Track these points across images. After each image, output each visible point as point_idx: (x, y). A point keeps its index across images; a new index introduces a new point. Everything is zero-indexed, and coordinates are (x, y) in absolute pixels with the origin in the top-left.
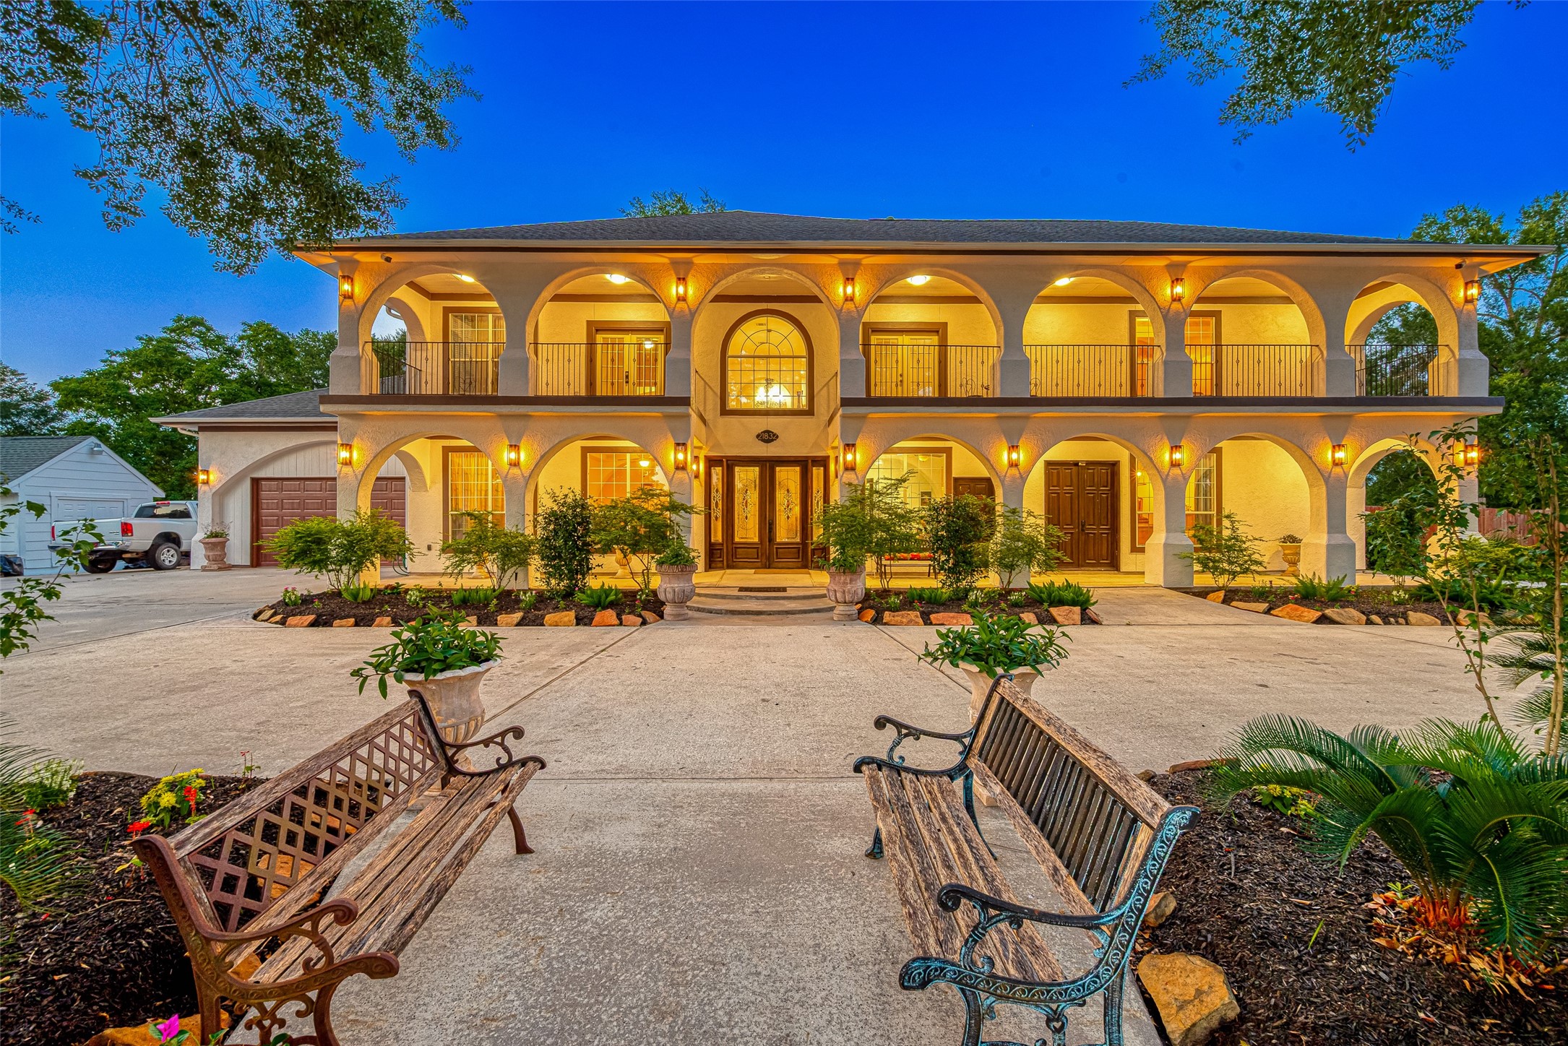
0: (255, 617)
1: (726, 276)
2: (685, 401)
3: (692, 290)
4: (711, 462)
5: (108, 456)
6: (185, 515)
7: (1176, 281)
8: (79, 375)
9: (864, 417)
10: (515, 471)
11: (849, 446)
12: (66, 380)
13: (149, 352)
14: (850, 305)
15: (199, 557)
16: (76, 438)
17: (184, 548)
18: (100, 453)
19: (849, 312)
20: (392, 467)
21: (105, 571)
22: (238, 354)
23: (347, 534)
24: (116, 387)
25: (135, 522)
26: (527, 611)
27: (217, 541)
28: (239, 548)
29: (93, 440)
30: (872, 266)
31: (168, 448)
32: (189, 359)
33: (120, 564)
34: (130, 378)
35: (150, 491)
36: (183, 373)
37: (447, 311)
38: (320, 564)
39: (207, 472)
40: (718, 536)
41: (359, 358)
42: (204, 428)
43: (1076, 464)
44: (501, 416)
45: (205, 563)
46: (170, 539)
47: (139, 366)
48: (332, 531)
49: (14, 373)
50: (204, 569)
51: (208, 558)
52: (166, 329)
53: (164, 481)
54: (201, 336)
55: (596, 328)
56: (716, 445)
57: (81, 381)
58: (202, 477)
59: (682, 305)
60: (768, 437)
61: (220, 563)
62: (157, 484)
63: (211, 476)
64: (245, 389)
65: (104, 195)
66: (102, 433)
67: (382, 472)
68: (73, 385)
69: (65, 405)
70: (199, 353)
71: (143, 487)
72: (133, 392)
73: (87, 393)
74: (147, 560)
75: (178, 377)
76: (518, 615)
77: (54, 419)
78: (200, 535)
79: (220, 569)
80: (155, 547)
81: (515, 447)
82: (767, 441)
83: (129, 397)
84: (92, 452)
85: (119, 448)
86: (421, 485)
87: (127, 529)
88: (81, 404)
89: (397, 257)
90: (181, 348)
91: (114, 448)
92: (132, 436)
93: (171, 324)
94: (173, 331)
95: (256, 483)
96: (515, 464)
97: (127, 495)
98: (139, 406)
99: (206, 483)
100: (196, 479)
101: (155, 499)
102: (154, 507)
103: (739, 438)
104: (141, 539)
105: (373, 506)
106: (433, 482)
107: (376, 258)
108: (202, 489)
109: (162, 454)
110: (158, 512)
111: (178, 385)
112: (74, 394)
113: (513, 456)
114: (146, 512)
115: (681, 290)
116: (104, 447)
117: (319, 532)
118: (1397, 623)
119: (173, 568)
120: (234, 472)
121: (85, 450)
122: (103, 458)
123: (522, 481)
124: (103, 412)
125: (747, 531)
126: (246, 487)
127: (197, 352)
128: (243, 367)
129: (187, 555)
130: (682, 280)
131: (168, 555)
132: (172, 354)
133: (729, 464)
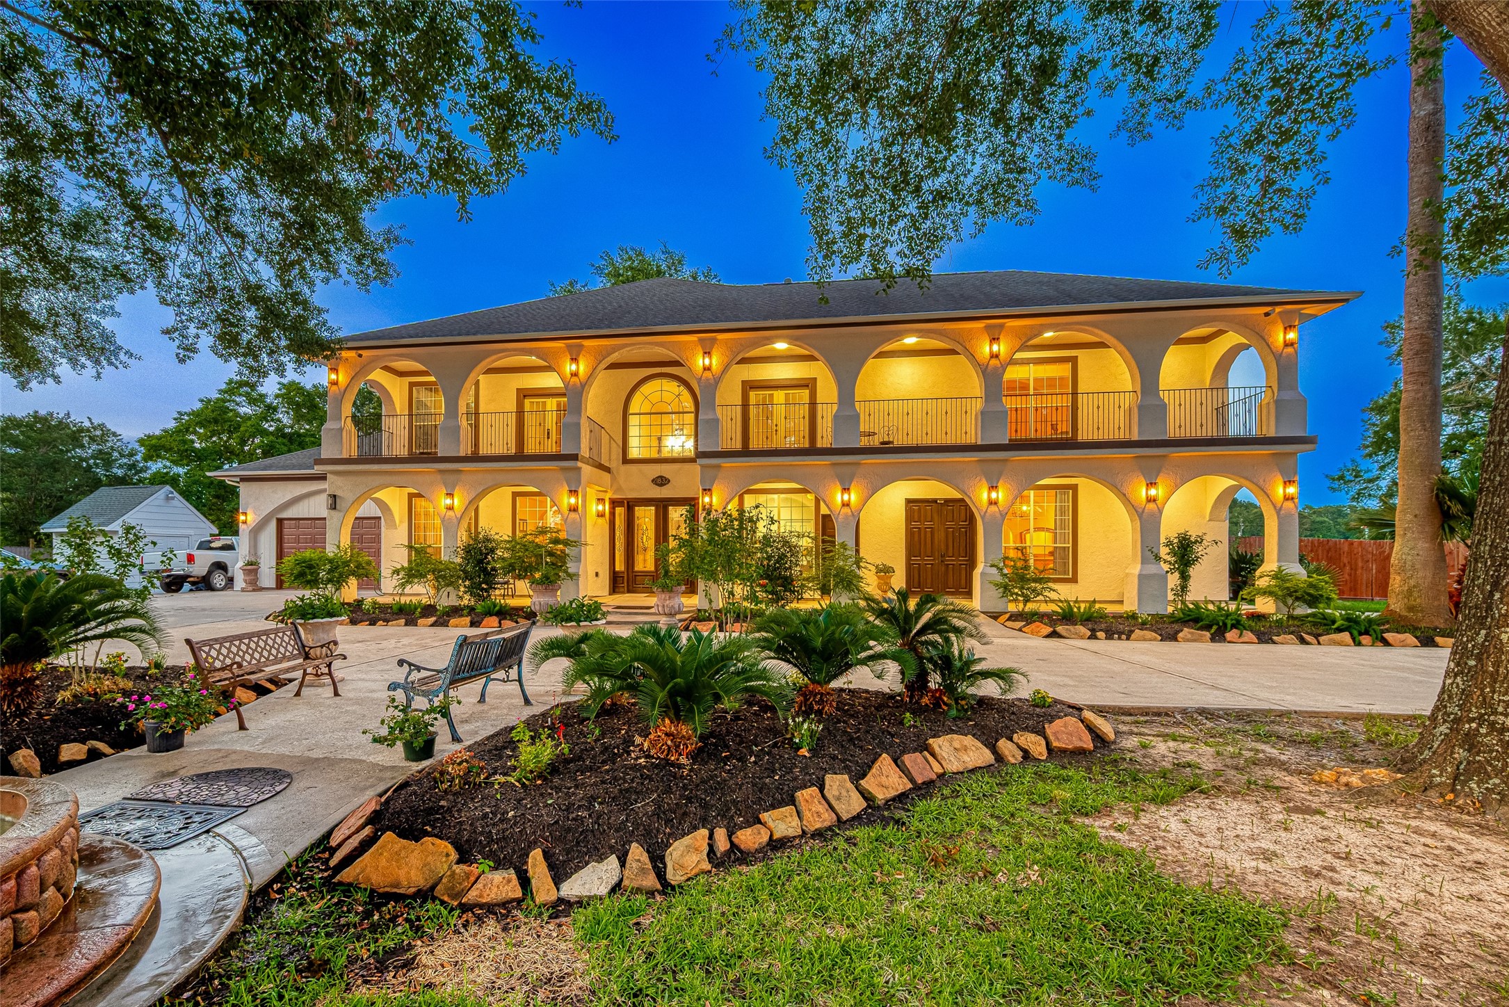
0: (267, 618)
1: (609, 355)
2: (575, 457)
3: (582, 367)
4: (614, 503)
5: (179, 500)
6: (230, 547)
7: (994, 340)
8: (157, 433)
9: (718, 467)
10: (450, 513)
11: (708, 490)
12: (149, 436)
13: (208, 412)
14: (708, 374)
15: (240, 582)
16: (157, 487)
17: (230, 574)
18: (173, 498)
19: (708, 380)
20: (368, 509)
21: (177, 591)
22: (275, 409)
23: (331, 561)
24: (184, 442)
25: (196, 553)
26: (440, 617)
27: (252, 568)
28: (267, 576)
29: (168, 488)
30: (726, 341)
31: (222, 492)
32: (238, 415)
33: (187, 586)
34: (195, 433)
35: (207, 528)
36: (234, 428)
37: (412, 385)
38: (313, 583)
39: (245, 514)
40: (620, 566)
41: (341, 430)
42: (244, 479)
43: (935, 501)
44: (441, 471)
45: (244, 585)
46: (220, 566)
47: (201, 424)
48: (320, 559)
49: (114, 434)
50: (243, 590)
51: (245, 581)
52: (220, 391)
53: (219, 520)
54: (247, 395)
55: (523, 394)
56: (619, 489)
57: (159, 438)
58: (242, 518)
59: (574, 379)
60: (661, 481)
61: (254, 585)
62: (213, 522)
63: (248, 517)
64: (280, 440)
65: (177, 342)
66: (173, 481)
67: (360, 513)
68: (154, 442)
69: (148, 458)
70: (245, 410)
71: (202, 525)
72: (197, 445)
73: (163, 447)
74: (204, 584)
75: (230, 432)
76: (433, 619)
77: (142, 470)
78: (240, 564)
79: (254, 590)
80: (210, 573)
81: (450, 495)
82: (661, 485)
83: (194, 450)
84: (168, 499)
85: (186, 495)
86: (392, 524)
87: (191, 559)
88: (159, 456)
89: (365, 353)
90: (231, 406)
91: (182, 493)
92: (195, 482)
93: (224, 387)
94: (226, 392)
95: (280, 522)
96: (450, 508)
97: (191, 532)
98: (201, 456)
99: (245, 522)
100: (237, 520)
101: (212, 535)
102: (210, 542)
103: (638, 484)
104: (200, 568)
105: (352, 540)
106: (401, 522)
107: (352, 354)
108: (242, 527)
109: (217, 497)
110: (213, 545)
111: (229, 438)
112: (154, 447)
113: (449, 501)
114: (204, 546)
115: (574, 367)
116: (176, 494)
117: (311, 560)
118: (1120, 638)
119: (222, 589)
120: (265, 514)
121: (163, 496)
122: (175, 502)
123: (455, 521)
124: (175, 463)
125: (645, 562)
126: (273, 525)
127: (244, 409)
128: (279, 420)
129: (231, 580)
130: (574, 360)
131: (218, 580)
132: (225, 413)
133: (630, 505)
